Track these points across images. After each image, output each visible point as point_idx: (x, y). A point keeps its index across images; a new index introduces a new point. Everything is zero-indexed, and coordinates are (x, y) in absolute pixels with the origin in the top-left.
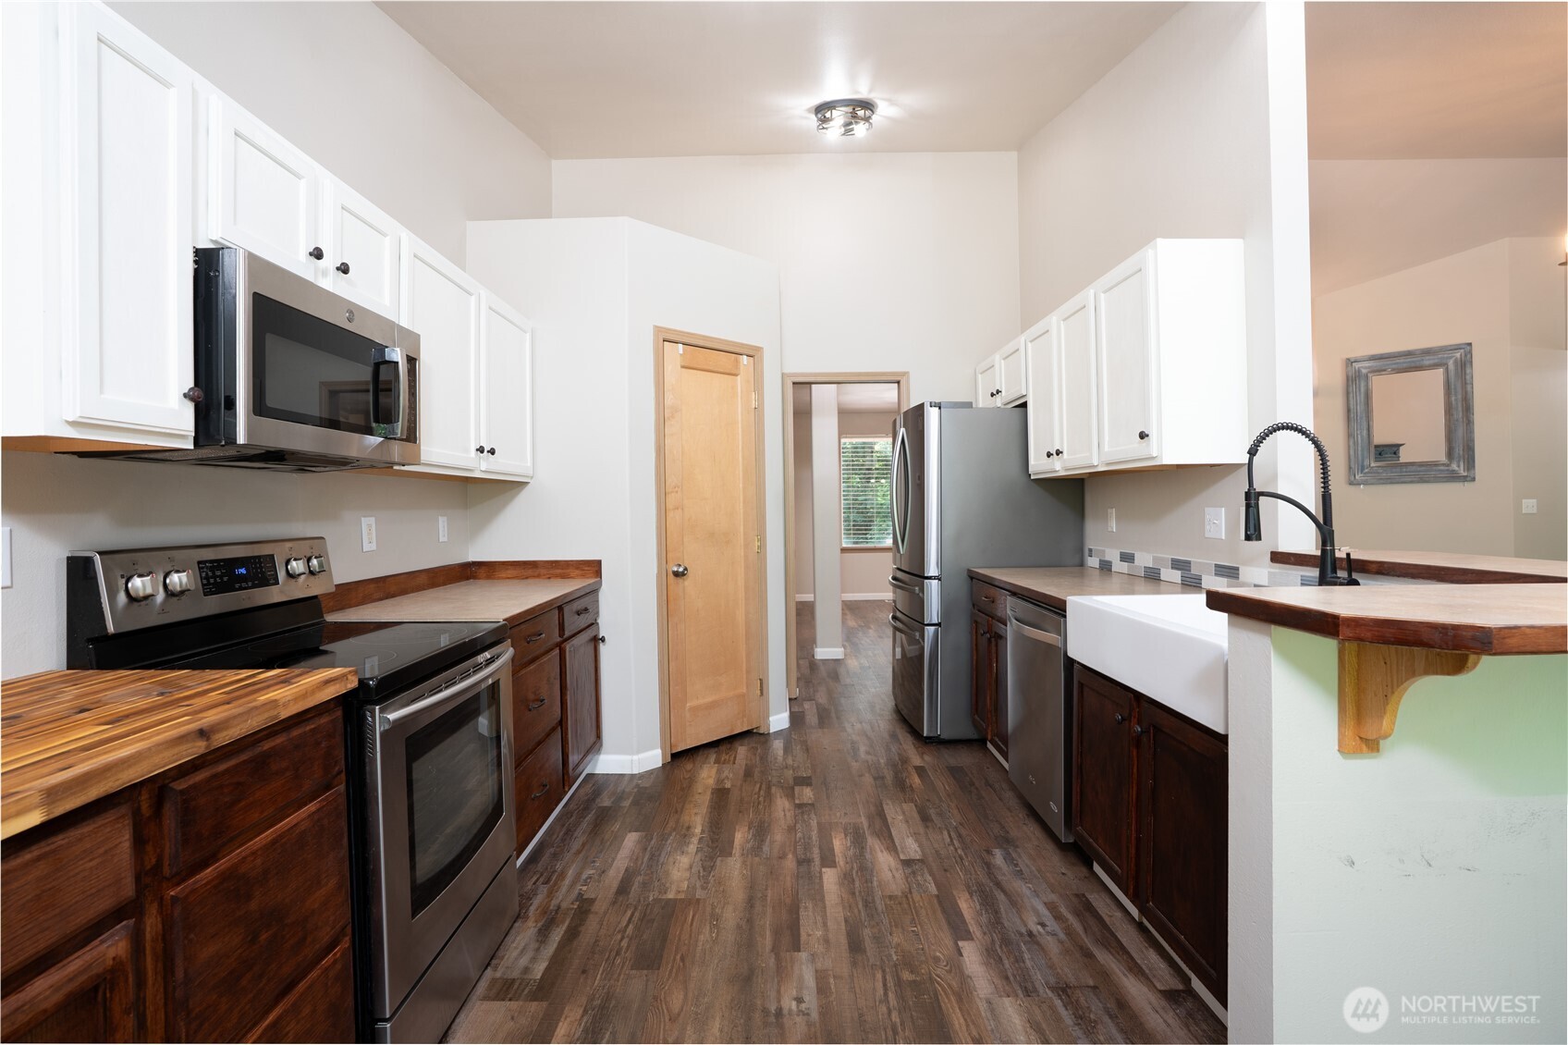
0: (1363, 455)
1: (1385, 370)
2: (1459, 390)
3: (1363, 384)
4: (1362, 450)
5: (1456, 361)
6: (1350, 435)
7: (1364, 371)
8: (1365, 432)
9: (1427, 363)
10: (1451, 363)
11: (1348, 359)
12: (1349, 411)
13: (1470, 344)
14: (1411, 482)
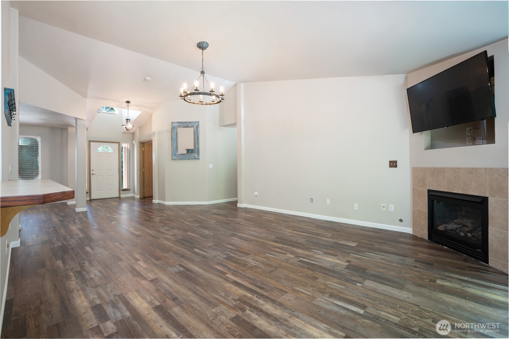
0: (175, 151)
1: (181, 126)
2: (196, 134)
3: (175, 130)
4: (175, 150)
5: (196, 126)
6: (172, 145)
7: (176, 126)
8: (176, 144)
9: (190, 126)
10: (195, 126)
11: (172, 122)
12: (172, 137)
13: (199, 122)
14: (186, 159)
